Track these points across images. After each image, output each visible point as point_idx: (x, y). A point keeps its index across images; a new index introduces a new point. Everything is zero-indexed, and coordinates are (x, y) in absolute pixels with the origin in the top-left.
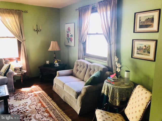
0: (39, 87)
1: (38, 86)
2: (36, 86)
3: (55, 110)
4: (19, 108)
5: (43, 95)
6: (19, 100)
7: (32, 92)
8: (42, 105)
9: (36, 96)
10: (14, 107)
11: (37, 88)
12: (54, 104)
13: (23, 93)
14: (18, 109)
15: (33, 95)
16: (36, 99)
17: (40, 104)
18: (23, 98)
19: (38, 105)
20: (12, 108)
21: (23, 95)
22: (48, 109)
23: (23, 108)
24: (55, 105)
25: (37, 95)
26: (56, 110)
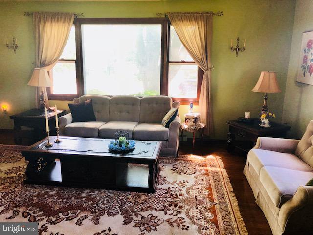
0: (221, 160)
1: (220, 157)
2: (217, 157)
3: (230, 213)
4: (171, 186)
5: (221, 178)
6: (177, 173)
7: (205, 165)
8: (210, 195)
9: (207, 174)
10: (166, 181)
11: (216, 161)
12: (232, 202)
13: (189, 163)
14: (169, 188)
15: (203, 172)
16: (205, 180)
17: (207, 192)
18: (185, 171)
19: (204, 192)
20: (163, 182)
21: (187, 166)
22: (217, 206)
23: (177, 189)
24: (235, 204)
25: (210, 174)
26: (232, 215)
